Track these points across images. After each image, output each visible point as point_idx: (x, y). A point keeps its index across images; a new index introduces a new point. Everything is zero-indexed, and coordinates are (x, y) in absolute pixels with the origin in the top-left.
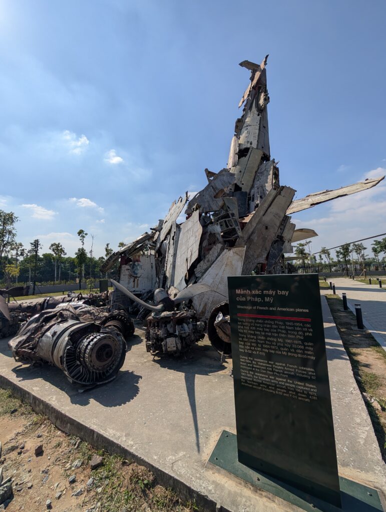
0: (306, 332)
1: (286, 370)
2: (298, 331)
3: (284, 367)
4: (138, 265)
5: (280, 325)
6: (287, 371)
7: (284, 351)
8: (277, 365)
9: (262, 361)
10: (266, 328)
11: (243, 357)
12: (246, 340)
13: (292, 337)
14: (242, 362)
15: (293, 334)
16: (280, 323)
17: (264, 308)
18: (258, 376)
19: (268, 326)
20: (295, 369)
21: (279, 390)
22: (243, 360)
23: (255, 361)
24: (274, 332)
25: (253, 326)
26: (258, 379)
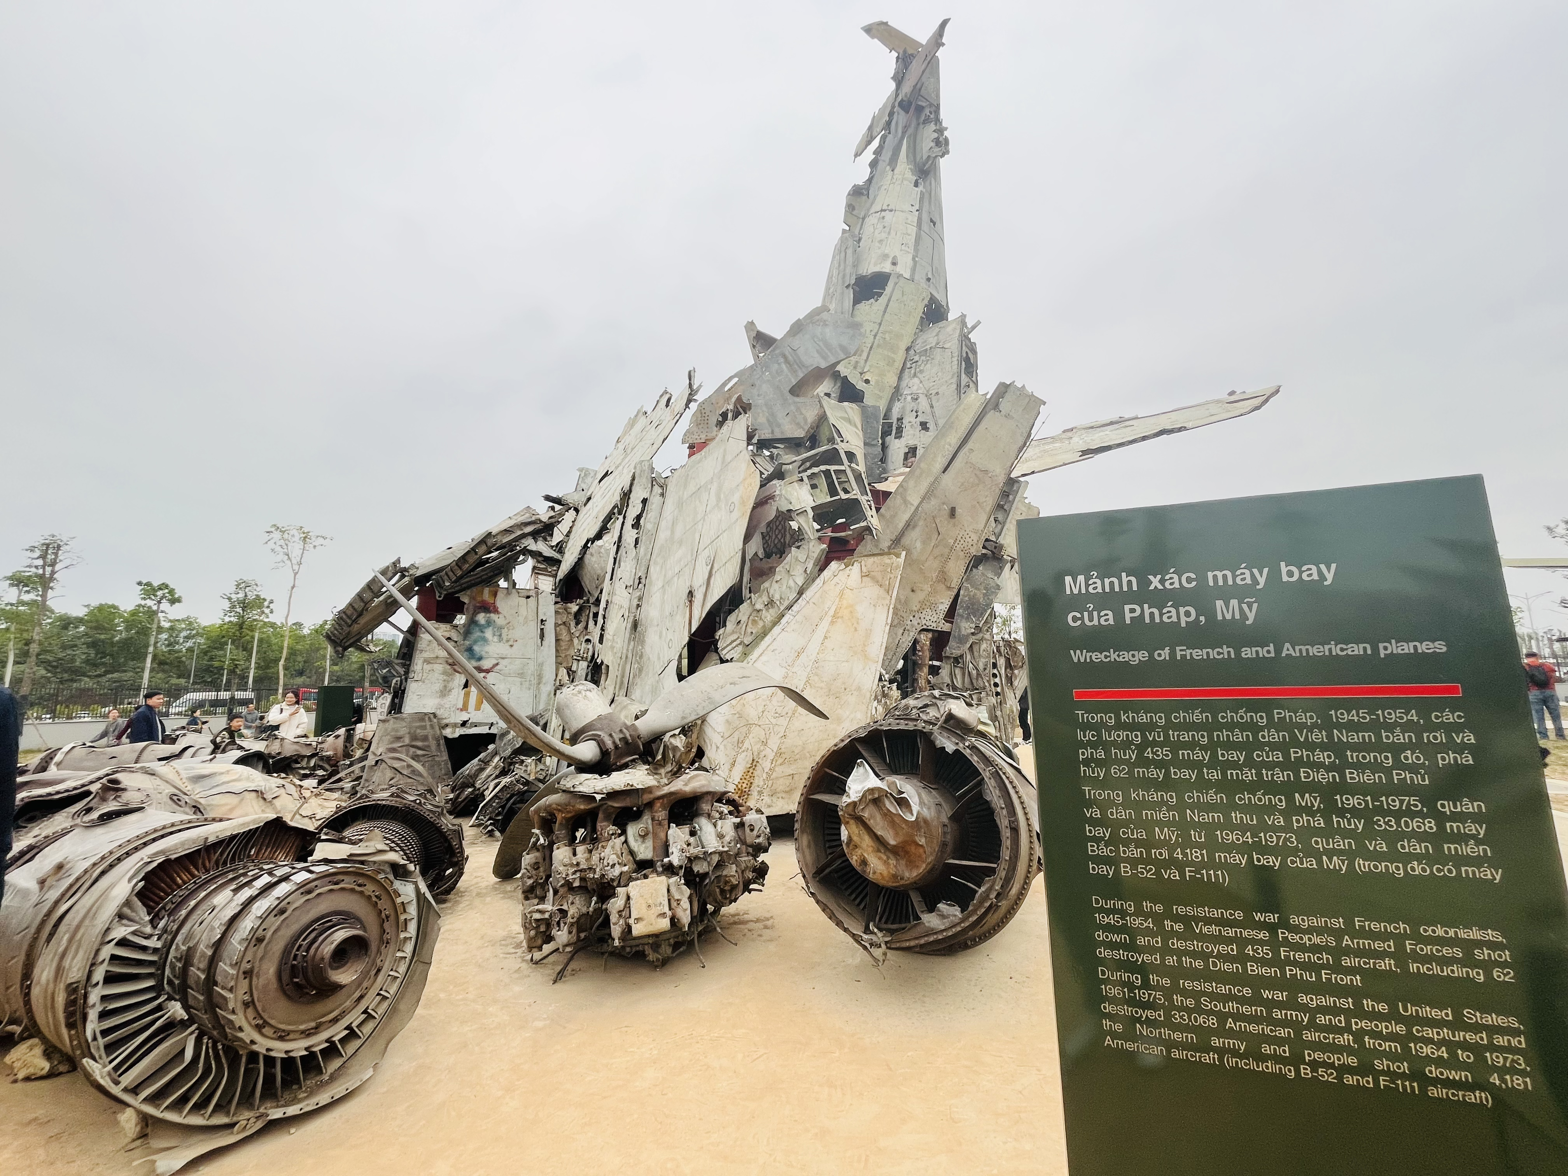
0: (1444, 748)
1: (1348, 951)
2: (1397, 749)
3: (1338, 934)
4: (489, 623)
5: (1301, 727)
6: (1360, 953)
7: (1330, 854)
8: (1296, 929)
9: (1216, 913)
10: (1229, 746)
11: (1110, 904)
12: (1123, 815)
13: (1367, 778)
14: (1108, 928)
15: (1376, 767)
16: (1303, 717)
17: (1213, 654)
18: (1196, 995)
19: (1239, 736)
20: (1400, 939)
21: (1317, 1056)
22: (1110, 920)
23: (1177, 918)
24: (1271, 766)
25: (1154, 744)
26: (1198, 1010)
